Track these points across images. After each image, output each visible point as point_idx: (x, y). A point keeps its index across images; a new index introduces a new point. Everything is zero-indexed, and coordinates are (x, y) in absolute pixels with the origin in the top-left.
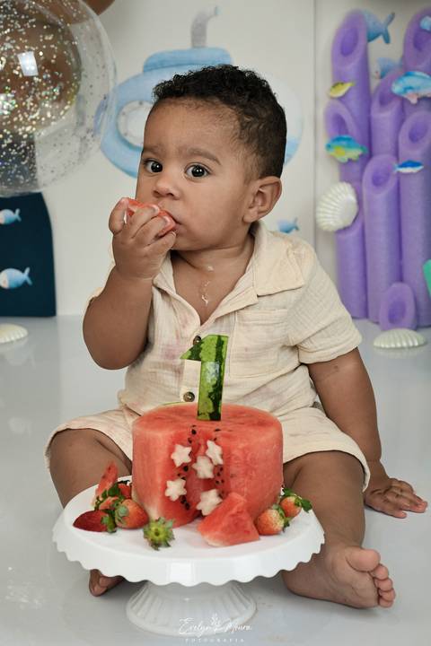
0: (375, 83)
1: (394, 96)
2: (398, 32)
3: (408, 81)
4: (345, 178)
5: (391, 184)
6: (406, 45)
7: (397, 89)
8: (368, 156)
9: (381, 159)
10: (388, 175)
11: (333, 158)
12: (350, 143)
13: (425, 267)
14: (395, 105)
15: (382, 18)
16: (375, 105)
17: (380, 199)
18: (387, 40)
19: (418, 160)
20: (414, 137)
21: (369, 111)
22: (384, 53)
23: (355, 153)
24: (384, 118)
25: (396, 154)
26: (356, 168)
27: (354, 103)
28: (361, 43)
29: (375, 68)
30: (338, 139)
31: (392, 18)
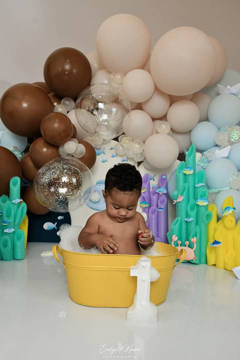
0: (151, 190)
1: (156, 193)
2: (157, 179)
3: (160, 189)
4: (144, 211)
5: (156, 213)
6: (159, 181)
7: (157, 191)
8: (150, 207)
9: (154, 207)
10: (155, 211)
11: (141, 207)
12: (146, 203)
13: (167, 234)
14: (157, 195)
15: (153, 176)
16: (152, 194)
17: (154, 217)
18: (154, 180)
19: (162, 208)
20: (161, 202)
21: (150, 196)
22: (154, 183)
23: (147, 206)
24: (154, 198)
25: (157, 206)
26: (147, 209)
27: (146, 194)
28: (148, 181)
29: (151, 186)
30: (143, 202)
31: (155, 175)
